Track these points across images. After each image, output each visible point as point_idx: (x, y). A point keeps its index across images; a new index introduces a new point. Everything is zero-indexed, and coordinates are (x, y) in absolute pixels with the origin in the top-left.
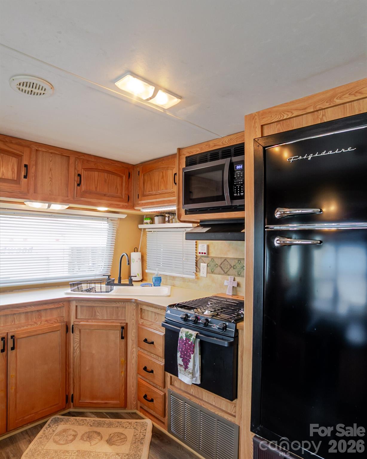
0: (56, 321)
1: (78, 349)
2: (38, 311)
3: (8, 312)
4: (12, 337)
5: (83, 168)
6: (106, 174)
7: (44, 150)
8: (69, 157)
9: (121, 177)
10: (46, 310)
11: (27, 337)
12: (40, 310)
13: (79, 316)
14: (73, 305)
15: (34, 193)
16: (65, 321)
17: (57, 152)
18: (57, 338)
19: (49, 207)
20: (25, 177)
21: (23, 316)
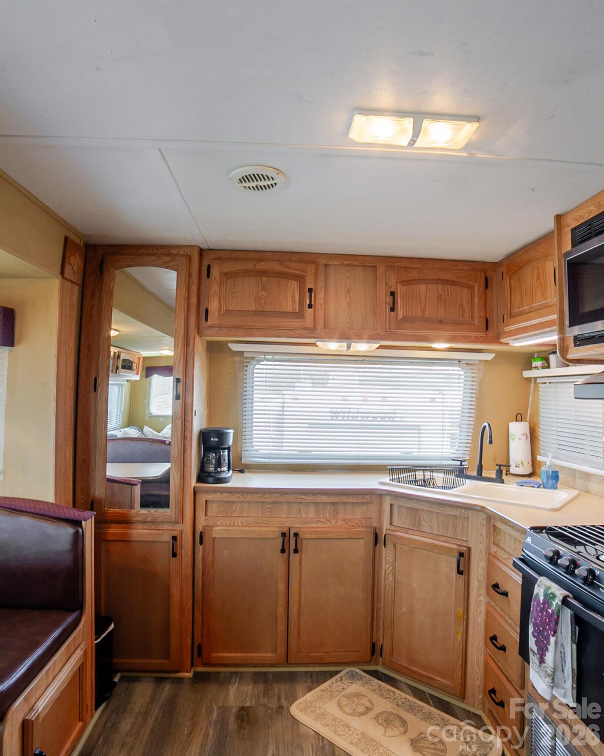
0: (360, 524)
1: (391, 575)
2: (333, 503)
3: (291, 498)
4: (296, 535)
5: (399, 282)
6: (440, 286)
7: (336, 263)
8: (375, 267)
9: (471, 288)
10: (345, 503)
11: (316, 539)
12: (336, 503)
13: (396, 522)
14: (387, 501)
15: (325, 327)
16: (374, 525)
17: (356, 263)
18: (359, 549)
19: (349, 347)
20: (310, 306)
21: (312, 508)
